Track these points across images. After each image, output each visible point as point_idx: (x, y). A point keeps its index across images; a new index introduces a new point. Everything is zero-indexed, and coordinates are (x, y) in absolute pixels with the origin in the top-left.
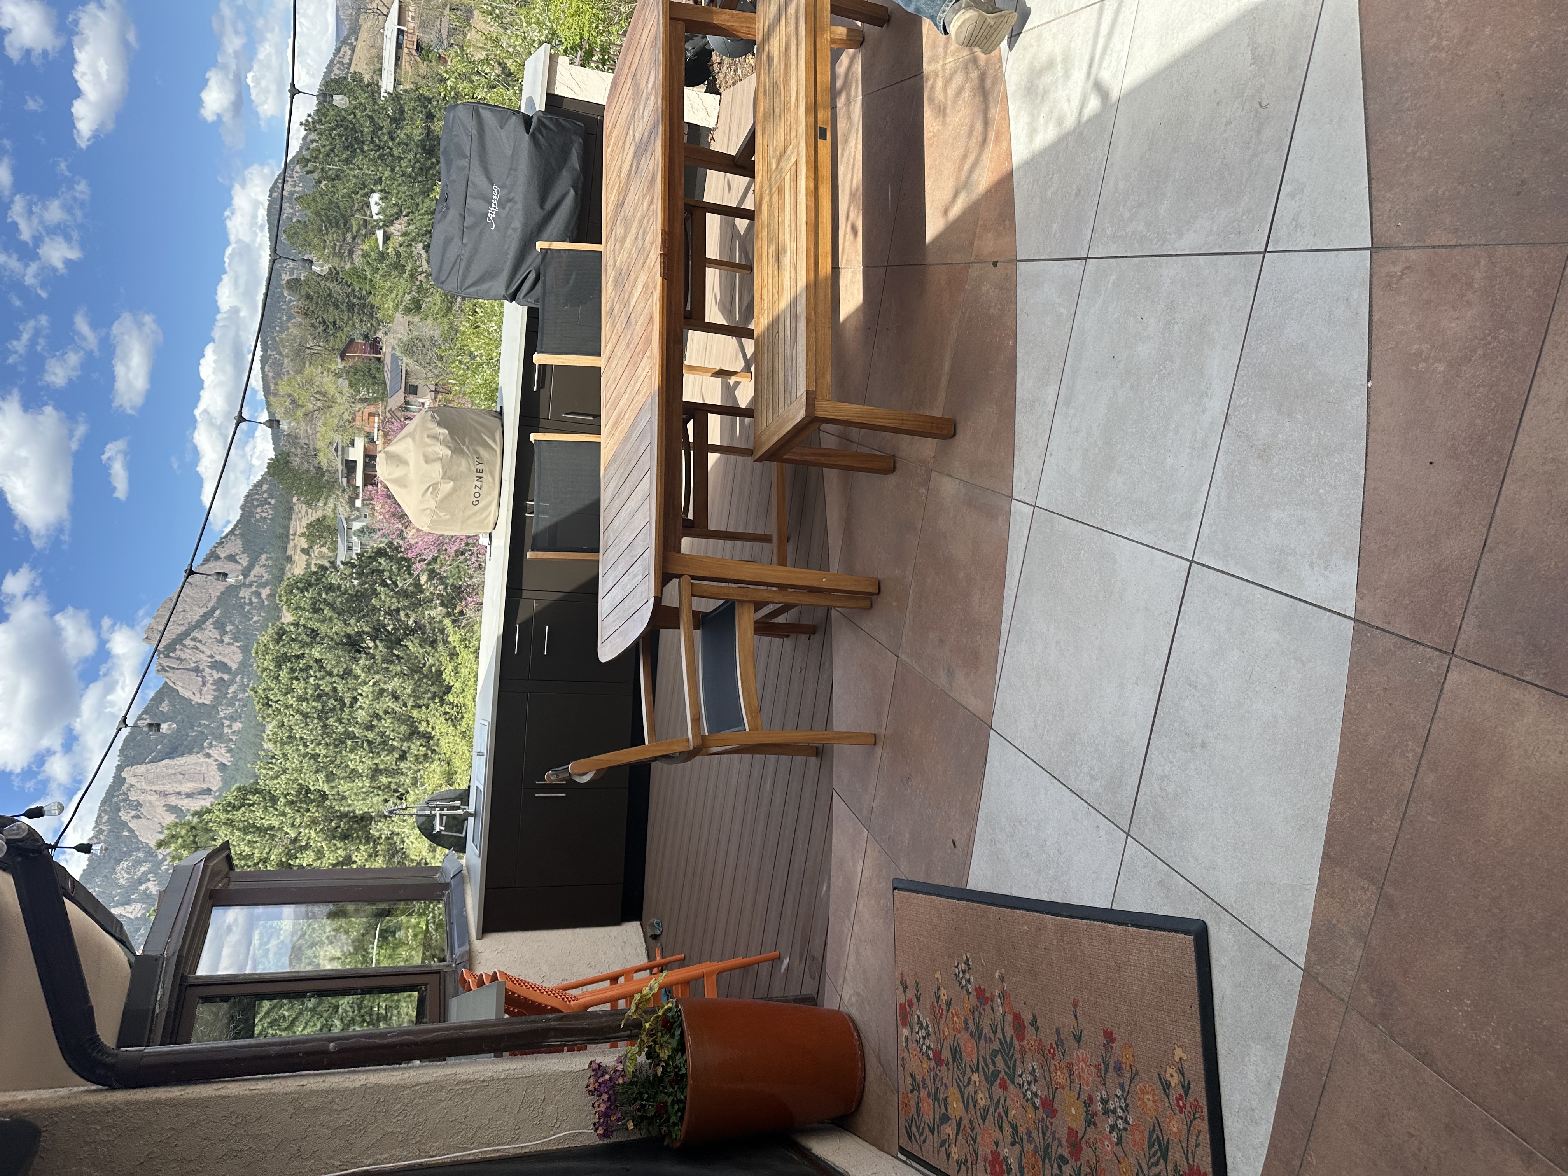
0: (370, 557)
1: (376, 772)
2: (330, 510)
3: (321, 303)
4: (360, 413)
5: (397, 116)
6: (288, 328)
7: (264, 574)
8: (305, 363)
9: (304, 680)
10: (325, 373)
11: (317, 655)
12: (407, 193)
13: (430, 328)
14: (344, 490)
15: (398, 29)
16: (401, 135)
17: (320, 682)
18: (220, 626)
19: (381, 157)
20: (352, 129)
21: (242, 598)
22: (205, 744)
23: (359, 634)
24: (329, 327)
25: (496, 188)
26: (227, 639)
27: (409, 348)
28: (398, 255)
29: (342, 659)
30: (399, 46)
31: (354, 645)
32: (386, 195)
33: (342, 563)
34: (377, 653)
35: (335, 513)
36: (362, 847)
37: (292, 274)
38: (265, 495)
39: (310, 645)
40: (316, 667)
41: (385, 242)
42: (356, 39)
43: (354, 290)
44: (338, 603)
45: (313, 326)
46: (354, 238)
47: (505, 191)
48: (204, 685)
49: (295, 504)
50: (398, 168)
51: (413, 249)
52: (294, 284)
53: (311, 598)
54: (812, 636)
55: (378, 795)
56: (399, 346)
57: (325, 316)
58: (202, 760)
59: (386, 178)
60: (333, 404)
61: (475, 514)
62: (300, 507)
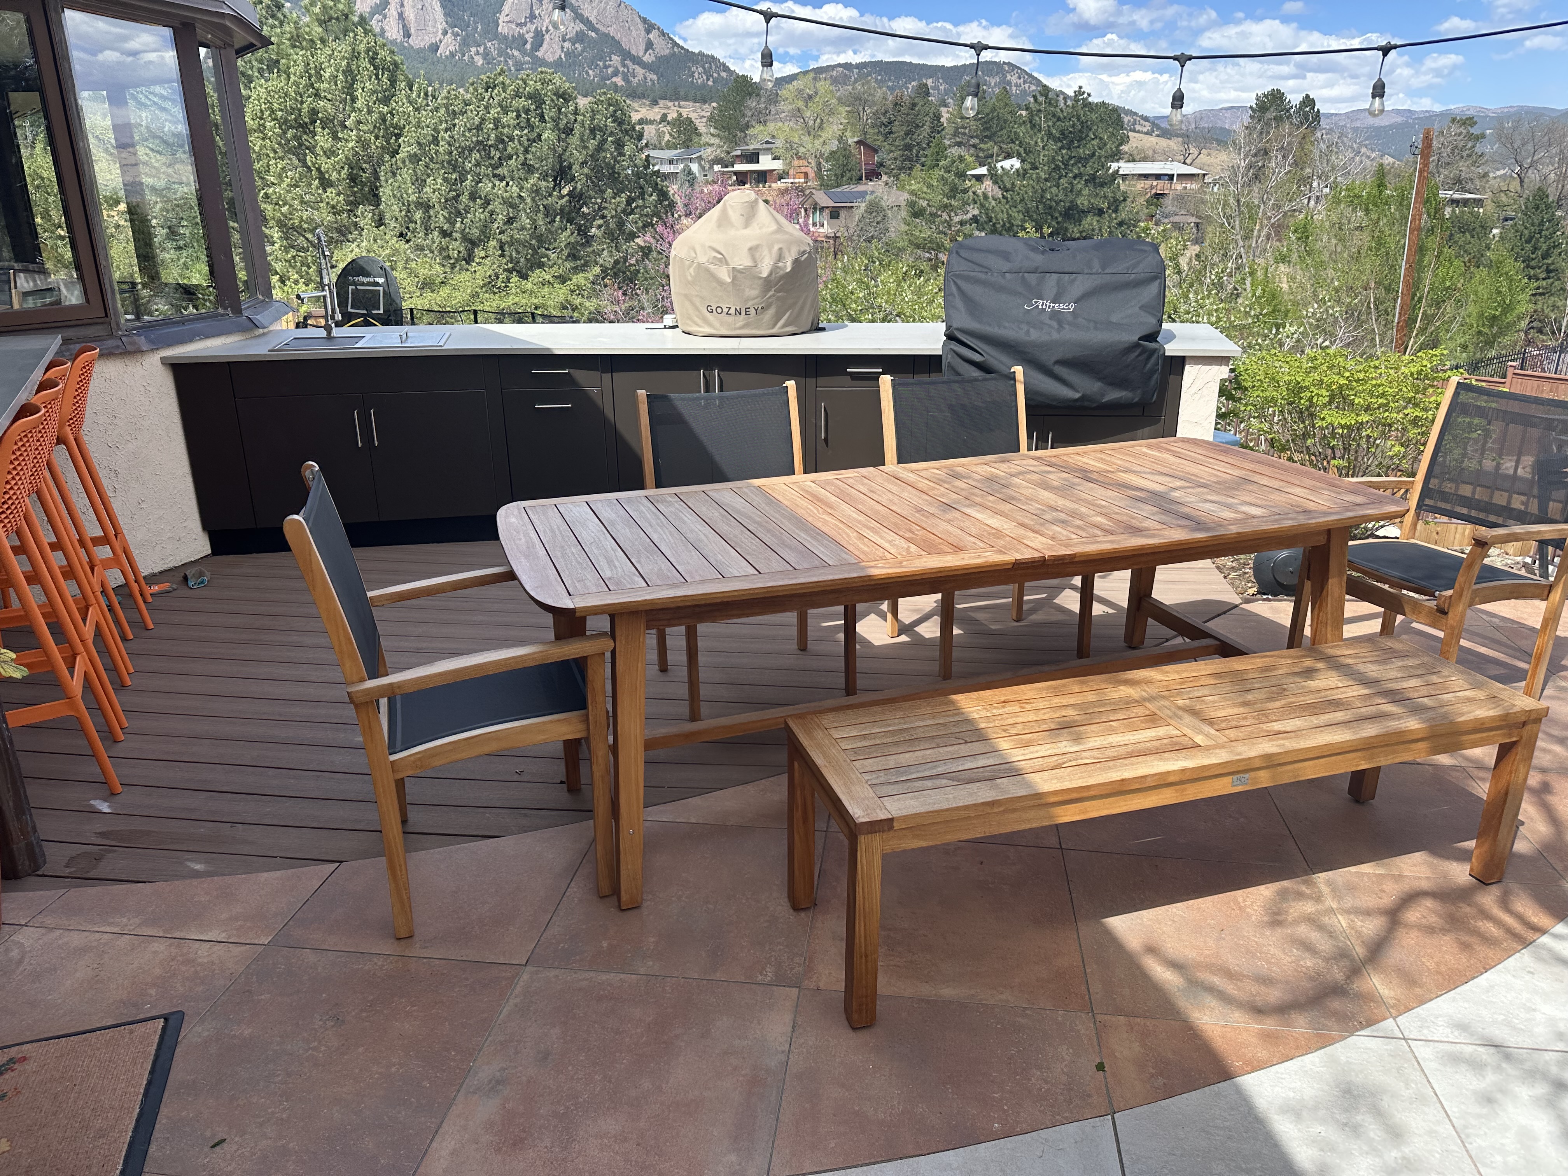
0: (657, 184)
1: (427, 207)
2: (707, 140)
3: (908, 118)
4: (807, 164)
5: (1097, 181)
6: (880, 88)
7: (636, 79)
8: (849, 106)
9: (518, 124)
10: (841, 127)
11: (545, 136)
12: (1026, 196)
13: (897, 226)
14: (728, 153)
15: (1173, 175)
16: (1079, 185)
17: (516, 142)
18: (580, 37)
19: (1057, 168)
20: (1080, 137)
21: (610, 58)
22: (456, 29)
23: (573, 179)
24: (886, 127)
25: (1072, 306)
26: (567, 45)
27: (874, 208)
28: (965, 191)
29: (544, 162)
30: (1158, 177)
31: (562, 173)
32: (1022, 174)
33: (648, 156)
34: (554, 199)
35: (704, 145)
36: (342, 197)
37: (934, 88)
38: (715, 75)
39: (556, 127)
40: (533, 135)
41: (973, 176)
42: (1158, 136)
43: (924, 149)
44: (604, 154)
45: (886, 112)
46: (974, 146)
47: (1070, 318)
48: (518, 25)
49: (710, 105)
50: (1049, 184)
51: (972, 206)
52: (924, 91)
53: (606, 126)
54: (565, 786)
55: (401, 211)
56: (876, 198)
57: (896, 123)
58: (440, 27)
59: (1038, 174)
60: (811, 137)
61: (697, 309)
62: (707, 110)
